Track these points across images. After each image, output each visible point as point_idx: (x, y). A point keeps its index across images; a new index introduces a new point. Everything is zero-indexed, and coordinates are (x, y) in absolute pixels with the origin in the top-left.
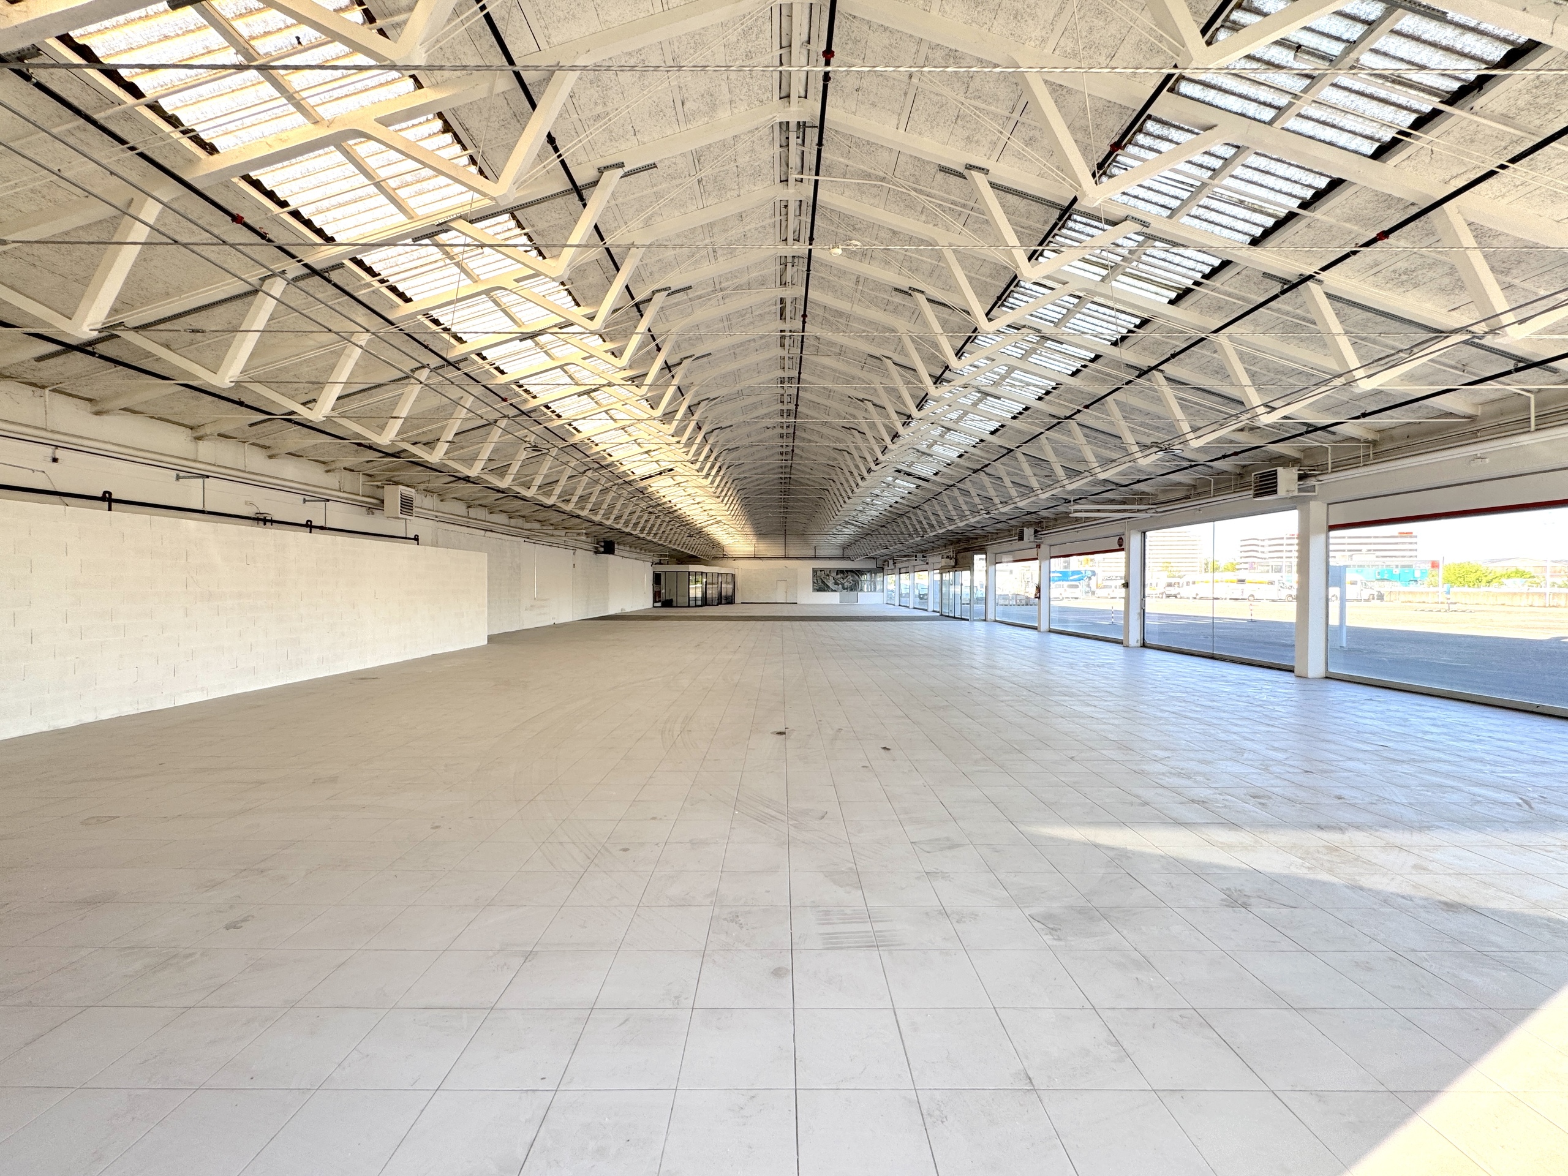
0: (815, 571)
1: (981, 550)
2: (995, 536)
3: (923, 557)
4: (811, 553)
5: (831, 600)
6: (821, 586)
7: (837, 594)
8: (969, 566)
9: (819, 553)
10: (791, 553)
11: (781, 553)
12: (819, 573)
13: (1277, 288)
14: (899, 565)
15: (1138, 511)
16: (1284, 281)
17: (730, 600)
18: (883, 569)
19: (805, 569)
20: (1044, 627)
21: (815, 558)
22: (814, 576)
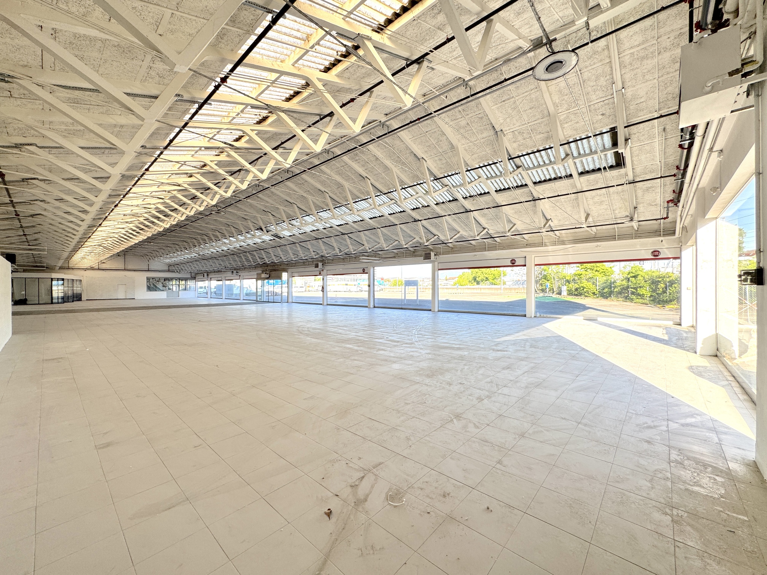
0: (148, 279)
1: (285, 270)
2: (294, 265)
3: (237, 272)
4: (146, 268)
5: (160, 296)
6: (152, 286)
7: (165, 293)
8: (280, 277)
9: (151, 268)
10: (130, 267)
11: (122, 266)
12: (151, 280)
13: (464, 210)
14: (210, 276)
15: (375, 260)
16: (466, 210)
17: (78, 297)
18: (195, 278)
19: (141, 278)
20: (325, 303)
21: (149, 270)
22: (148, 282)
